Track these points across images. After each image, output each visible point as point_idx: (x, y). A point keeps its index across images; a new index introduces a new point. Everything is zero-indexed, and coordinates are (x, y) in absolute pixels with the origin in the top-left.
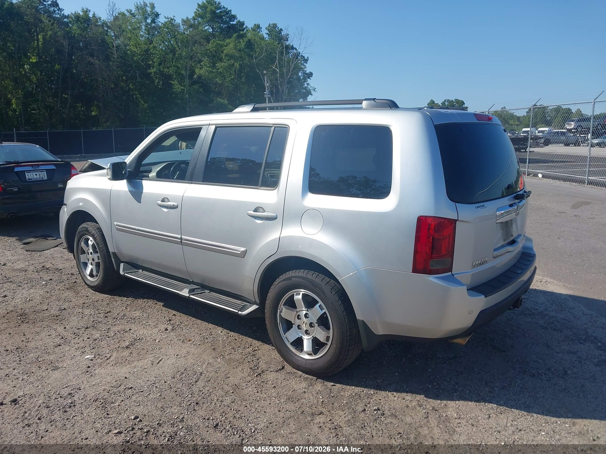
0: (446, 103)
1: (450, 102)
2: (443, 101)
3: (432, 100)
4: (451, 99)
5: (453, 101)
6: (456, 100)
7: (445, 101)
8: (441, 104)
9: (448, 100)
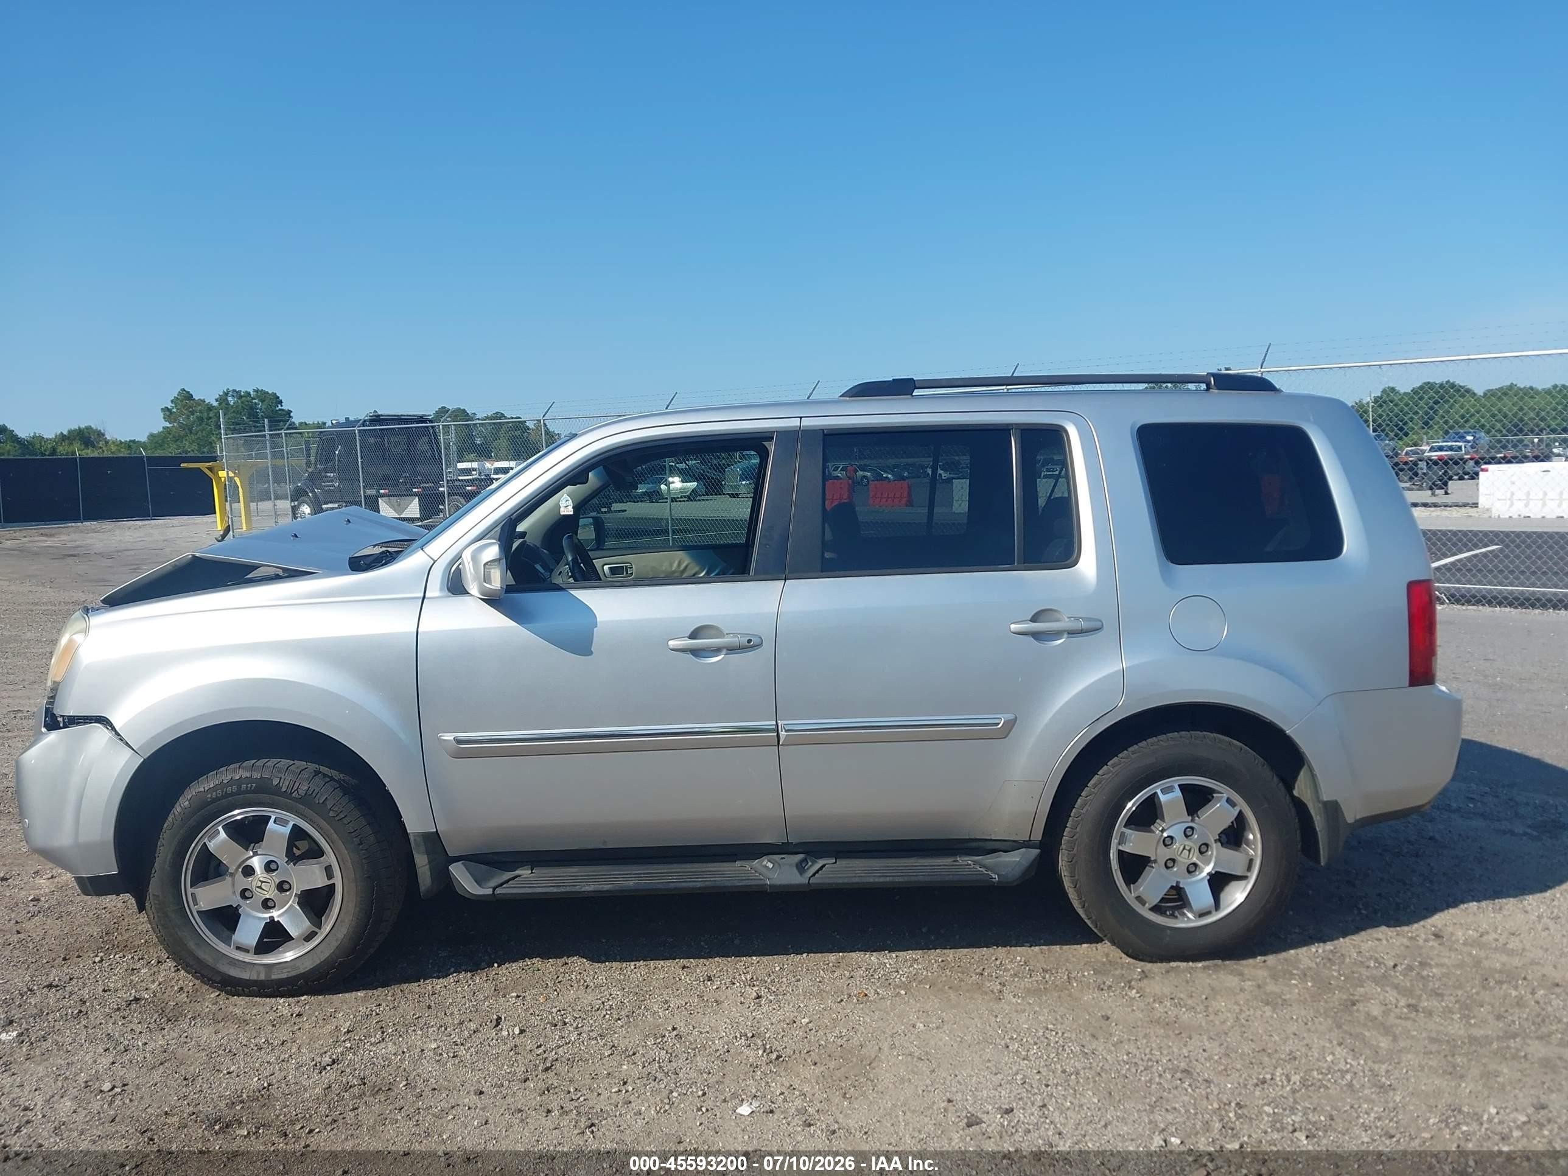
0: (230, 399)
1: (241, 397)
2: (221, 393)
3: (184, 390)
4: (243, 389)
5: (249, 394)
6: (257, 391)
7: (226, 394)
8: (217, 400)
9: (234, 391)
